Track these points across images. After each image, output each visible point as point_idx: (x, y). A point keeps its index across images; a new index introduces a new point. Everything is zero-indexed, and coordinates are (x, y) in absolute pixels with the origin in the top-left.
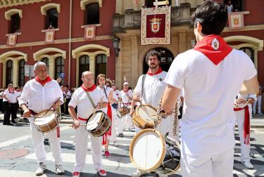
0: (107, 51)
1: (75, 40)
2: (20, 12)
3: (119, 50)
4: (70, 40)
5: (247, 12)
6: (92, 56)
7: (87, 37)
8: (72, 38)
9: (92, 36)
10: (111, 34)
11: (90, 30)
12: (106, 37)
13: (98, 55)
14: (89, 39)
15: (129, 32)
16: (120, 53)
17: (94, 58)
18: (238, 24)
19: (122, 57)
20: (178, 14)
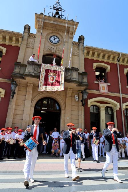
0: (2, 93)
3: (15, 93)
5: (109, 84)
15: (28, 79)
16: (15, 96)
18: (104, 90)
19: (17, 100)
20: (69, 74)
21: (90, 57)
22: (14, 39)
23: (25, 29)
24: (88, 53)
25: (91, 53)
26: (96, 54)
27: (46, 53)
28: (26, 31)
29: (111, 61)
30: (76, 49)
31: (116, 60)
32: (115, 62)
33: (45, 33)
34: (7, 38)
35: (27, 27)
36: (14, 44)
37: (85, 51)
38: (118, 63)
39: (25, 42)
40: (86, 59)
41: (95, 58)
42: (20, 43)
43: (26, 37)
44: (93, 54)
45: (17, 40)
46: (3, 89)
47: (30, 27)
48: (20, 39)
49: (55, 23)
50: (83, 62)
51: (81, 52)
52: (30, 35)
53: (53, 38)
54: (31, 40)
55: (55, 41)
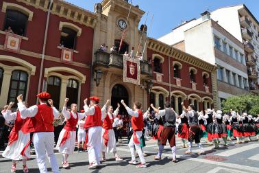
0: (84, 79)
1: (49, 58)
4: (43, 56)
5: (163, 75)
7: (65, 59)
8: (45, 54)
9: (69, 60)
12: (83, 65)
14: (67, 62)
18: (160, 80)
20: (143, 66)
21: (150, 48)
22: (89, 19)
23: (98, 8)
25: (152, 44)
26: (155, 45)
28: (99, 11)
29: (165, 53)
32: (167, 54)
33: (116, 15)
34: (83, 17)
35: (100, 7)
36: (88, 24)
37: (148, 42)
38: (169, 56)
39: (99, 24)
40: (148, 50)
41: (154, 49)
42: (94, 25)
43: (99, 19)
46: (84, 75)
48: (95, 21)
52: (102, 16)
53: (121, 23)
54: (103, 22)
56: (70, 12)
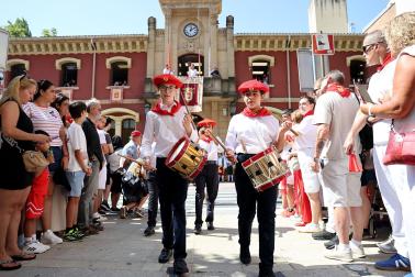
0: (136, 116)
2: (27, 64)
6: (118, 121)
7: (114, 99)
9: (119, 99)
10: (141, 98)
11: (117, 92)
12: (135, 101)
13: (125, 120)
14: (116, 101)
17: (120, 123)
21: (243, 48)
22: (138, 43)
23: (149, 24)
24: (240, 43)
25: (244, 42)
26: (252, 42)
27: (181, 54)
28: (152, 27)
29: (276, 49)
30: (222, 39)
31: (284, 46)
32: (284, 48)
33: (176, 24)
34: (130, 44)
36: (138, 50)
37: (235, 42)
38: (288, 49)
39: (152, 45)
40: (237, 54)
41: (251, 49)
42: (146, 48)
43: (152, 38)
44: (248, 43)
45: (142, 43)
46: (137, 112)
47: (155, 19)
48: (146, 43)
49: (188, 6)
50: (233, 58)
51: (229, 44)
52: (157, 33)
53: (188, 29)
54: (159, 39)
55: (192, 33)
56: (114, 44)
